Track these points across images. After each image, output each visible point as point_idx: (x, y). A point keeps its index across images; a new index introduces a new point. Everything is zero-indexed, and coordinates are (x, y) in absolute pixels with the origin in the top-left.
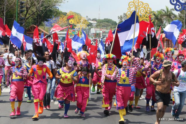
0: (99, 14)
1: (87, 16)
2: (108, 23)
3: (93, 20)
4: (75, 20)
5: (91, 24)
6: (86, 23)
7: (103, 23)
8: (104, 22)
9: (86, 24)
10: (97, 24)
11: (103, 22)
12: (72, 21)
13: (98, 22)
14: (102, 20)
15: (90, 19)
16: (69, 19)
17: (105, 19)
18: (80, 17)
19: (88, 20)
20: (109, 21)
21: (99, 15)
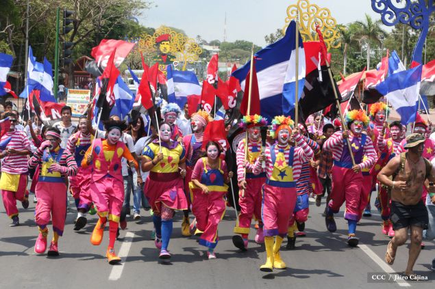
0: (225, 31)
1: (199, 36)
2: (244, 49)
3: (212, 44)
4: (173, 44)
5: (208, 52)
6: (195, 51)
7: (234, 50)
8: (236, 47)
9: (197, 54)
10: (220, 52)
11: (233, 48)
12: (165, 47)
13: (223, 49)
14: (232, 43)
15: (205, 43)
16: (161, 43)
17: (237, 42)
18: (182, 37)
19: (201, 44)
20: (246, 46)
21: (225, 33)
